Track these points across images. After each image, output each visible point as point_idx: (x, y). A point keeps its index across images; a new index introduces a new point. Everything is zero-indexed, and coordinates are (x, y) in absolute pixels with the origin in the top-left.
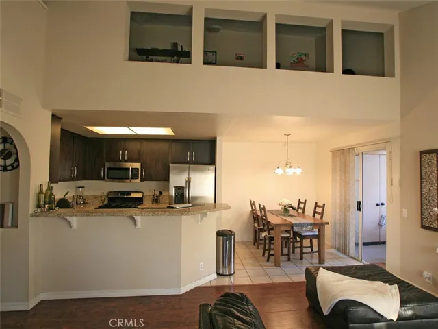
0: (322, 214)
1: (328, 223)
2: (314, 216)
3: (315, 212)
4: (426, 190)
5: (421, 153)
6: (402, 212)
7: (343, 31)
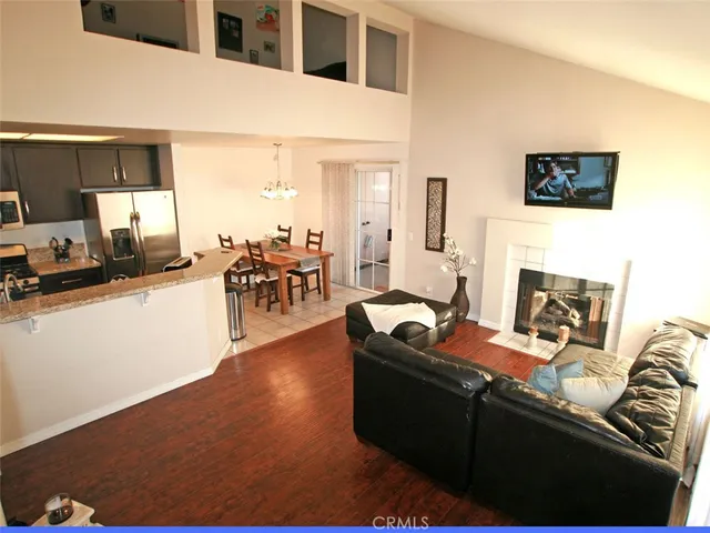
0: (320, 244)
1: (332, 255)
2: (307, 246)
3: (309, 242)
4: (431, 215)
5: (429, 180)
6: (407, 237)
7: (369, 28)
